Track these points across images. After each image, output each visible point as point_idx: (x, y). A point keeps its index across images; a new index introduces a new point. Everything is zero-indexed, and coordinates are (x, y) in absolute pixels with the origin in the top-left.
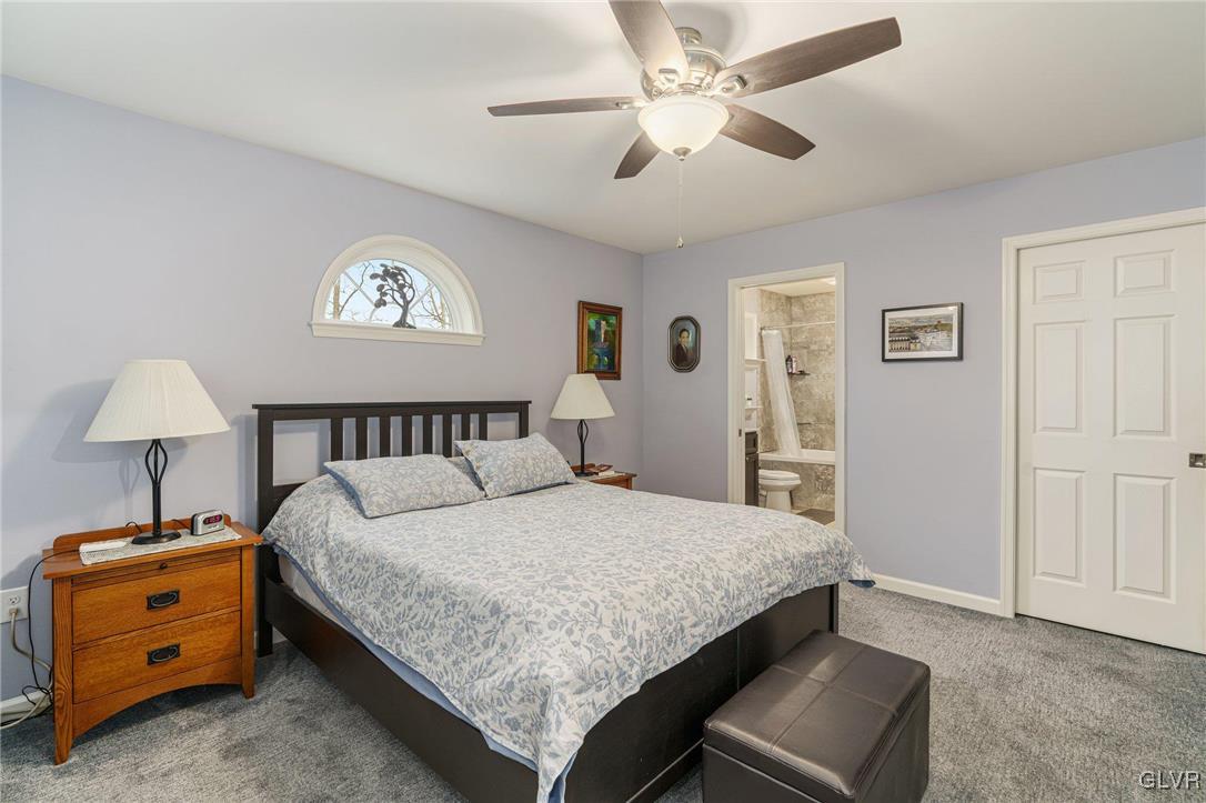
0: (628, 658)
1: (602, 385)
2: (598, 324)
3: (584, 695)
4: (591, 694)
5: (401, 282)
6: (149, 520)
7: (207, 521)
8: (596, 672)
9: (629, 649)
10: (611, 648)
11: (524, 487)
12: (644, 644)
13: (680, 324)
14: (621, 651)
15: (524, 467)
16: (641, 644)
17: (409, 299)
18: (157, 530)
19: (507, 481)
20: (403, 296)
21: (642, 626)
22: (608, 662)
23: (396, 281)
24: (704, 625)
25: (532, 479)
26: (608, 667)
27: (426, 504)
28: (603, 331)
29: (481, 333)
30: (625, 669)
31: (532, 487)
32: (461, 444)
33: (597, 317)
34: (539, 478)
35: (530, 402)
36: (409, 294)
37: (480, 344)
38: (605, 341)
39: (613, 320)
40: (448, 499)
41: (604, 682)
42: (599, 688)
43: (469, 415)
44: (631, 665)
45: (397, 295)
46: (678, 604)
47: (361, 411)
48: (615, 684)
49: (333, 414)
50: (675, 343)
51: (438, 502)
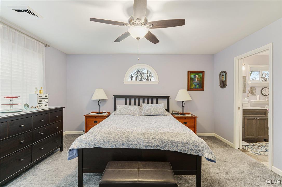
0: (92, 141)
1: (188, 92)
2: (195, 76)
3: (80, 143)
4: (82, 143)
5: (141, 72)
6: (98, 111)
7: (104, 112)
8: (84, 140)
9: (93, 140)
10: (89, 138)
11: (150, 114)
12: (97, 140)
13: (222, 73)
14: (91, 139)
15: (150, 110)
16: (96, 140)
17: (142, 75)
18: (99, 113)
19: (145, 112)
20: (141, 75)
21: (99, 137)
22: (87, 140)
23: (140, 72)
24: (116, 143)
25: (152, 113)
26: (87, 141)
27: (126, 114)
28: (196, 78)
29: (158, 81)
30: (91, 142)
31: (152, 114)
32: (143, 104)
33: (194, 74)
34: (154, 113)
35: (169, 96)
36: (143, 75)
37: (158, 83)
38: (197, 80)
39: (201, 75)
40: (130, 114)
41: (85, 143)
42: (84, 143)
43: (153, 98)
44: (92, 142)
45: (140, 75)
46: (111, 137)
47: (130, 97)
48: (88, 144)
49: (126, 97)
50: (221, 79)
51: (128, 114)
